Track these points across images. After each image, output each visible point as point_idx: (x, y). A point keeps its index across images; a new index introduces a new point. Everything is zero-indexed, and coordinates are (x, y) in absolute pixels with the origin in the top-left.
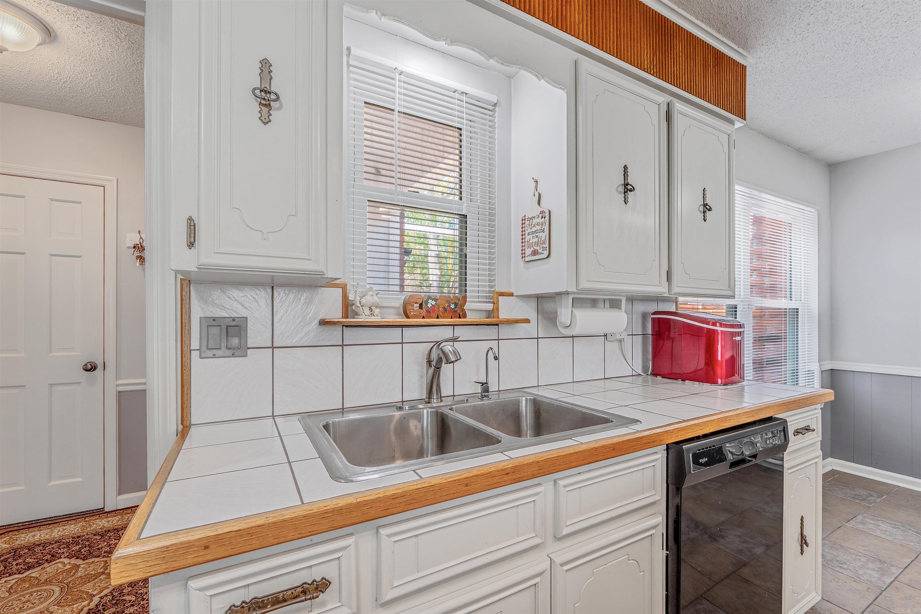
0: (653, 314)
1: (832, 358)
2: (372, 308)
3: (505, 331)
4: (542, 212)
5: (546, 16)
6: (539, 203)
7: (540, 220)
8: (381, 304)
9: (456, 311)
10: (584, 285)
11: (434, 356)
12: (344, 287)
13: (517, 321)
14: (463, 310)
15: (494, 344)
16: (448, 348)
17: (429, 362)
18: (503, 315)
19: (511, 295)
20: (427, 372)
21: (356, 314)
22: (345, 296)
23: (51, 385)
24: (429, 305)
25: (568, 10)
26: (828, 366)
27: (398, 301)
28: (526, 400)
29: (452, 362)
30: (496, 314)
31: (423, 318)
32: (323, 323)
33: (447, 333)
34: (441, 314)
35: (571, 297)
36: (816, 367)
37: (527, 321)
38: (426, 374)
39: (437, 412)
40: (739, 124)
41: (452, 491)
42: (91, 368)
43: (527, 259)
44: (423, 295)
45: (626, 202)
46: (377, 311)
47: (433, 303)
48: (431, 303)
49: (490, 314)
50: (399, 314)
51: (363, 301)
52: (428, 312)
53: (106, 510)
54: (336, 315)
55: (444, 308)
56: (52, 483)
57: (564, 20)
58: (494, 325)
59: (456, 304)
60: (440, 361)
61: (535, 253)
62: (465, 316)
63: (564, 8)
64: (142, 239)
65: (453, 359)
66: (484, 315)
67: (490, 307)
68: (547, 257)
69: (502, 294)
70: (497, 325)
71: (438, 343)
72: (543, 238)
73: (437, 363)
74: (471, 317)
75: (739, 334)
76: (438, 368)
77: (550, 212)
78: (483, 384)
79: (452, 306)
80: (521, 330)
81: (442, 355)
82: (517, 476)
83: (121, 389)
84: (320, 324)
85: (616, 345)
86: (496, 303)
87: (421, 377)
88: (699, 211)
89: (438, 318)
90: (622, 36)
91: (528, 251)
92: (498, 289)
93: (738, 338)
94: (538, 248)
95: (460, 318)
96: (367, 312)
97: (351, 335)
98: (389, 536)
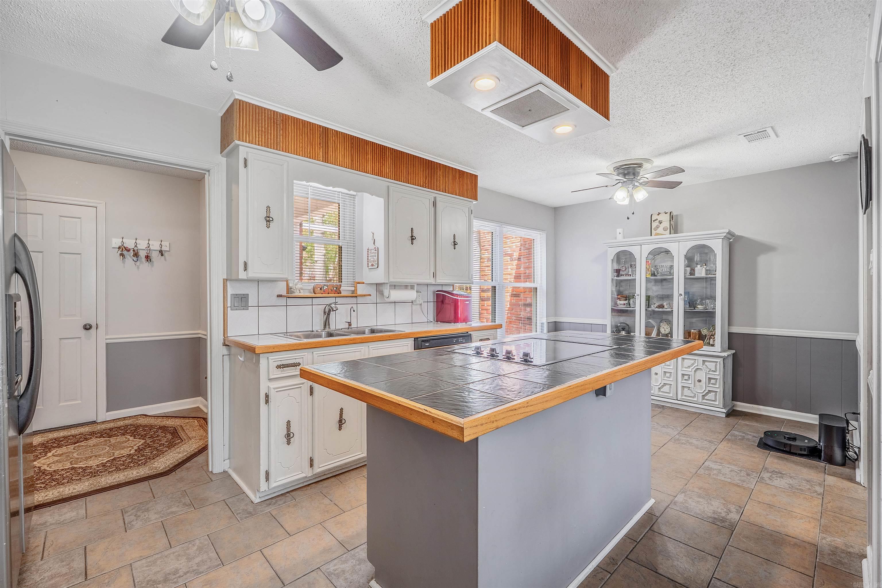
0: (437, 292)
1: (556, 315)
2: (300, 290)
3: (360, 300)
4: (375, 248)
5: (374, 172)
6: (374, 244)
7: (374, 251)
8: (304, 288)
9: (337, 291)
10: (392, 280)
11: (327, 310)
12: (287, 281)
13: (365, 295)
14: (340, 291)
15: (355, 306)
16: (333, 306)
17: (325, 312)
18: (359, 292)
19: (364, 283)
20: (324, 317)
21: (293, 292)
22: (288, 285)
23: (60, 339)
24: (325, 289)
25: (384, 168)
26: (553, 319)
27: (311, 287)
28: (368, 329)
29: (334, 311)
30: (356, 292)
31: (322, 294)
32: (279, 296)
33: (333, 300)
34: (330, 292)
35: (388, 285)
36: (544, 321)
37: (370, 295)
38: (323, 318)
39: (328, 333)
40: (475, 202)
41: (334, 343)
42: (87, 327)
43: (370, 267)
44: (322, 284)
45: (412, 244)
46: (302, 291)
47: (327, 287)
48: (325, 287)
49: (353, 292)
50: (311, 292)
51: (296, 287)
52: (324, 291)
53: (98, 422)
54: (284, 293)
55: (331, 290)
56: (61, 404)
57: (382, 173)
58: (355, 297)
59: (336, 288)
60: (330, 311)
61: (372, 265)
62: (341, 293)
63: (382, 168)
64: (123, 242)
65: (335, 309)
66: (351, 292)
67: (353, 289)
68: (377, 267)
69: (359, 283)
70: (356, 297)
71: (329, 305)
72: (376, 259)
73: (328, 312)
74: (343, 294)
75: (467, 301)
76: (329, 314)
77: (378, 248)
78: (349, 323)
79: (335, 289)
80: (368, 299)
81: (330, 308)
82: (354, 341)
83: (108, 341)
84: (277, 297)
85: (419, 306)
86: (356, 287)
87: (321, 320)
88: (451, 245)
89: (328, 294)
90: (409, 174)
91: (370, 264)
92: (357, 281)
93: (467, 302)
94: (373, 263)
95: (338, 294)
96: (298, 292)
97: (290, 301)
98: (316, 354)
